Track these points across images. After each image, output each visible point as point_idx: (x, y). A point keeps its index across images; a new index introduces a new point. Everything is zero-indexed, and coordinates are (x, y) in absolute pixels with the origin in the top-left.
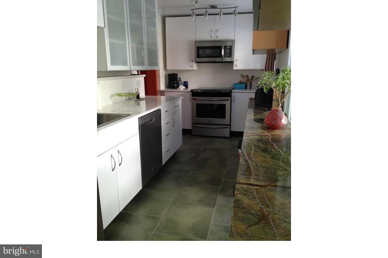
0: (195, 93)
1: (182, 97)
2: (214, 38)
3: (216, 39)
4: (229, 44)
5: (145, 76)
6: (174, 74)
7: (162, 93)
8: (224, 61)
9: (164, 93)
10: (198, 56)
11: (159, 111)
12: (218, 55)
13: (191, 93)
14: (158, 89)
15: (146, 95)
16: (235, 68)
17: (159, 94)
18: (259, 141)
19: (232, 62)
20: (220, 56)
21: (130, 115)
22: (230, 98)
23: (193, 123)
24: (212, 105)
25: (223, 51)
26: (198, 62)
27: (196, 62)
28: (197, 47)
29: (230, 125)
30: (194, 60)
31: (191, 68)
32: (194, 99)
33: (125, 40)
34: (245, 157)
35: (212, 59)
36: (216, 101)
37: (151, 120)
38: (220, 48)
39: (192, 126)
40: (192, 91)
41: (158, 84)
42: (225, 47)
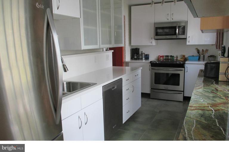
0: (153, 64)
1: (142, 68)
2: (170, 20)
3: (172, 21)
4: (183, 24)
5: (113, 51)
6: (136, 49)
7: (127, 64)
8: (178, 37)
9: (128, 64)
10: (157, 34)
11: (121, 80)
12: (174, 33)
13: (150, 64)
14: (124, 60)
15: (113, 65)
16: (188, 43)
17: (124, 64)
18: (202, 116)
19: (186, 39)
20: (175, 34)
21: (96, 84)
22: (183, 69)
23: (151, 89)
24: (168, 74)
25: (177, 30)
26: (156, 39)
27: (155, 39)
28: (156, 28)
29: (183, 91)
30: (153, 38)
31: (151, 44)
32: (152, 69)
33: (96, 27)
34: (185, 134)
35: (168, 37)
36: (171, 71)
37: (113, 88)
38: (175, 28)
39: (151, 91)
40: (151, 62)
41: (124, 56)
42: (179, 27)
